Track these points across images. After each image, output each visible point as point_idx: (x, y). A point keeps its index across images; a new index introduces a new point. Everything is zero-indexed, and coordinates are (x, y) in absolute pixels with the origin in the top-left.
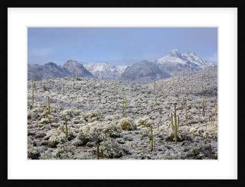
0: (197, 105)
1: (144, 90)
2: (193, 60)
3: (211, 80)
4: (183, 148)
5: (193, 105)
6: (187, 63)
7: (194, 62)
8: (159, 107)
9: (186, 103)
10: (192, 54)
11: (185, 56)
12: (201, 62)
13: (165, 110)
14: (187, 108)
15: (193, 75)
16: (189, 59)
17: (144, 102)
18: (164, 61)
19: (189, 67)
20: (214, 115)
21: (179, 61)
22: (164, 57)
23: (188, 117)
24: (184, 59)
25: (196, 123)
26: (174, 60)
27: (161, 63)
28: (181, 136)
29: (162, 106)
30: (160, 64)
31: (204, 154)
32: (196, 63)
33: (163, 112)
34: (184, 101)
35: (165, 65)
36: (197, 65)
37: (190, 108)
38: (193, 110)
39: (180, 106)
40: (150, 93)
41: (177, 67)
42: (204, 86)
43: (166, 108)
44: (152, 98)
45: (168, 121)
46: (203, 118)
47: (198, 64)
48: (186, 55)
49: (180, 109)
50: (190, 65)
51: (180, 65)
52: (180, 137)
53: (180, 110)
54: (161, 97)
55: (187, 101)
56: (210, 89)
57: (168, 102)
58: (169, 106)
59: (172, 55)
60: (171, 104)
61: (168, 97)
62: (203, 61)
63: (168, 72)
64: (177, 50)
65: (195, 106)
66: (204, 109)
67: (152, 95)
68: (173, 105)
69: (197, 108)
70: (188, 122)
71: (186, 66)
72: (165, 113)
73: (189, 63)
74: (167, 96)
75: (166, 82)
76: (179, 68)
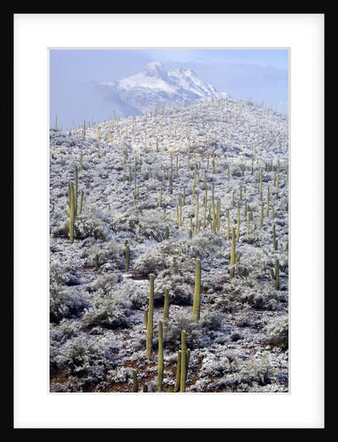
0: (162, 173)
1: (61, 139)
2: (191, 86)
3: (207, 126)
4: (81, 252)
5: (153, 171)
6: (178, 91)
7: (192, 90)
8: (86, 173)
9: (140, 168)
10: (188, 74)
11: (174, 78)
12: (206, 90)
13: (97, 179)
14: (142, 179)
15: (174, 115)
16: (183, 83)
17: (57, 163)
18: (132, 85)
19: (182, 99)
20: (191, 194)
21: (162, 85)
22: (133, 77)
23: (141, 196)
24: (172, 82)
25: (154, 207)
26: (153, 83)
27: (127, 89)
28: (84, 228)
29: (93, 172)
30: (124, 90)
31: (115, 264)
32: (197, 93)
33: (92, 184)
34: (137, 164)
35: (133, 92)
36: (197, 97)
37: (147, 178)
38: (151, 182)
39: (128, 174)
40: (73, 145)
41: (158, 98)
42: (191, 138)
43: (100, 176)
44: (75, 156)
45: (100, 202)
46: (168, 199)
47: (199, 94)
48: (176, 75)
49: (128, 179)
50: (185, 96)
51: (164, 95)
52: (81, 230)
53: (127, 182)
54: (93, 155)
55: (144, 164)
56: (202, 144)
57: (105, 165)
58: (105, 172)
59: (150, 74)
60: (112, 168)
61: (108, 155)
62: (209, 89)
63: (139, 107)
64: (159, 64)
65: (157, 175)
66: (172, 181)
67: (76, 149)
68: (114, 171)
69: (160, 179)
70: (139, 206)
71: (175, 96)
72: (97, 186)
73: (181, 90)
74: (105, 153)
75: (119, 126)
76: (161, 99)
